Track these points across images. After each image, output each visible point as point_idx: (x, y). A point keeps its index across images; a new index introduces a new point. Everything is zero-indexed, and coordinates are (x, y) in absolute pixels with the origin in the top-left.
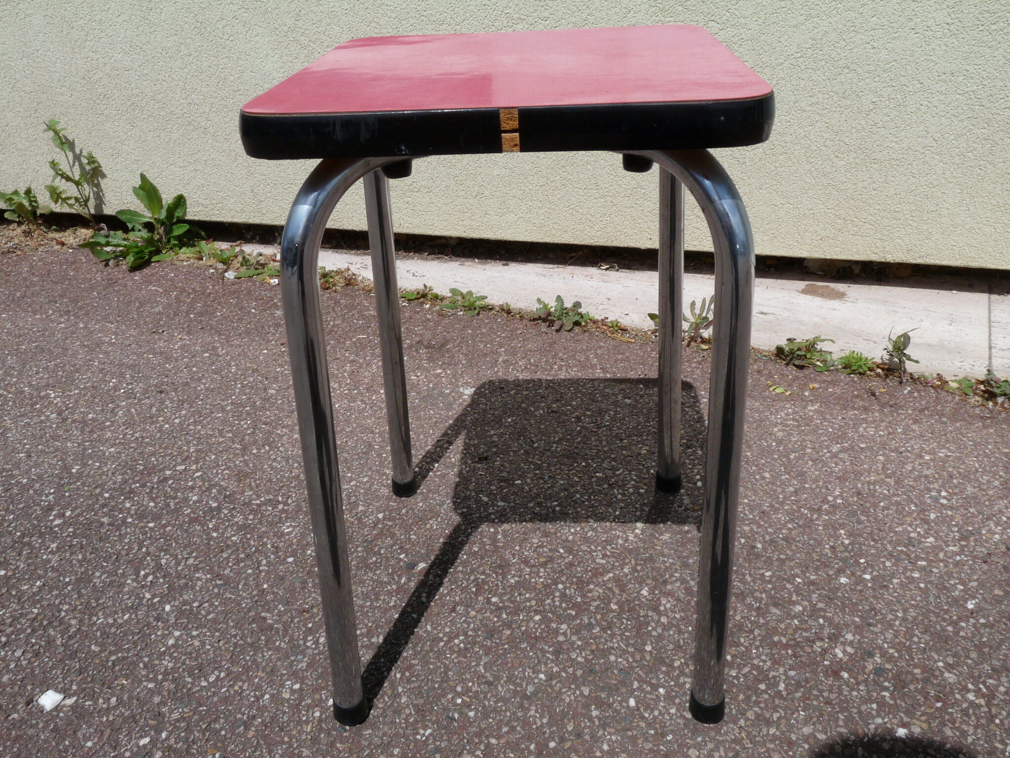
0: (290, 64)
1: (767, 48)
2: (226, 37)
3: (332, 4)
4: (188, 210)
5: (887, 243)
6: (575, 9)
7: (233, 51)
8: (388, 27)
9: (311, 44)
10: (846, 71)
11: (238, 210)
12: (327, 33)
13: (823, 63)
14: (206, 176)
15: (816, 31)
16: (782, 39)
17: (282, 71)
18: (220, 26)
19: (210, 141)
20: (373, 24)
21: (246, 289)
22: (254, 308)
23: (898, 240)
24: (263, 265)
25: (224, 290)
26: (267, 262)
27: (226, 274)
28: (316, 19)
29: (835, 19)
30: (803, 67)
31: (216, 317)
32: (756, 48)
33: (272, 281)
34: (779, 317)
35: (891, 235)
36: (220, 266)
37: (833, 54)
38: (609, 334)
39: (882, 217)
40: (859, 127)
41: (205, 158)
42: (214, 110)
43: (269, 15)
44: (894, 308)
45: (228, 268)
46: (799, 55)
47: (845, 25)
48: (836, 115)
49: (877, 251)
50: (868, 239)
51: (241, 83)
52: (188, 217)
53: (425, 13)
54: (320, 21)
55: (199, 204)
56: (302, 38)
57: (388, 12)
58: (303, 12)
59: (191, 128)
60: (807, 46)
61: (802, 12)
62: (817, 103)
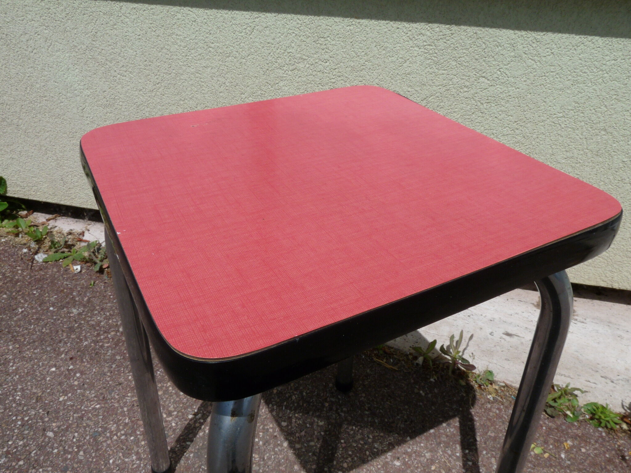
0: (89, 78)
1: (531, 106)
2: (30, 49)
3: (125, 29)
4: (8, 189)
5: (616, 274)
6: (354, 54)
7: (37, 62)
8: (179, 54)
9: (108, 63)
10: (603, 133)
11: (51, 193)
12: (122, 54)
13: (583, 124)
14: (21, 164)
15: (580, 95)
16: (547, 100)
17: (82, 84)
18: (24, 40)
19: (22, 136)
20: (164, 51)
21: (51, 276)
22: (53, 306)
23: (625, 273)
24: (70, 247)
25: (31, 277)
26: (74, 242)
27: (36, 257)
28: (111, 41)
29: (600, 87)
30: (563, 126)
31: (16, 314)
32: (522, 105)
33: (75, 267)
34: (523, 340)
35: (621, 269)
36: (33, 245)
37: (594, 117)
38: (375, 359)
39: (615, 254)
40: (607, 181)
41: (19, 149)
42: (24, 111)
43: (68, 33)
44: (619, 333)
45: (39, 248)
46: (561, 115)
47: (608, 93)
48: (588, 169)
49: (606, 279)
50: (600, 270)
51: (46, 90)
52: (9, 194)
53: (212, 45)
54: (116, 43)
55: (18, 186)
56: (99, 57)
57: (178, 41)
58: (99, 34)
59: (5, 123)
60: (570, 108)
61: (570, 77)
62: (572, 157)
